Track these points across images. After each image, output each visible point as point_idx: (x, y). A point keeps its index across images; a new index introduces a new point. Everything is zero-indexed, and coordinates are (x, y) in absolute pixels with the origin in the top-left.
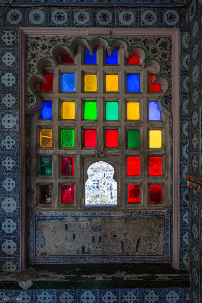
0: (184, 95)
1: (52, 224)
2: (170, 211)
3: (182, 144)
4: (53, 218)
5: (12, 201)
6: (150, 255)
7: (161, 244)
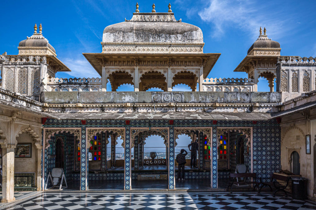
0: (230, 140)
1: (207, 162)
2: (228, 160)
3: (230, 148)
4: (207, 161)
5: (202, 158)
6: (224, 168)
7: (226, 166)
